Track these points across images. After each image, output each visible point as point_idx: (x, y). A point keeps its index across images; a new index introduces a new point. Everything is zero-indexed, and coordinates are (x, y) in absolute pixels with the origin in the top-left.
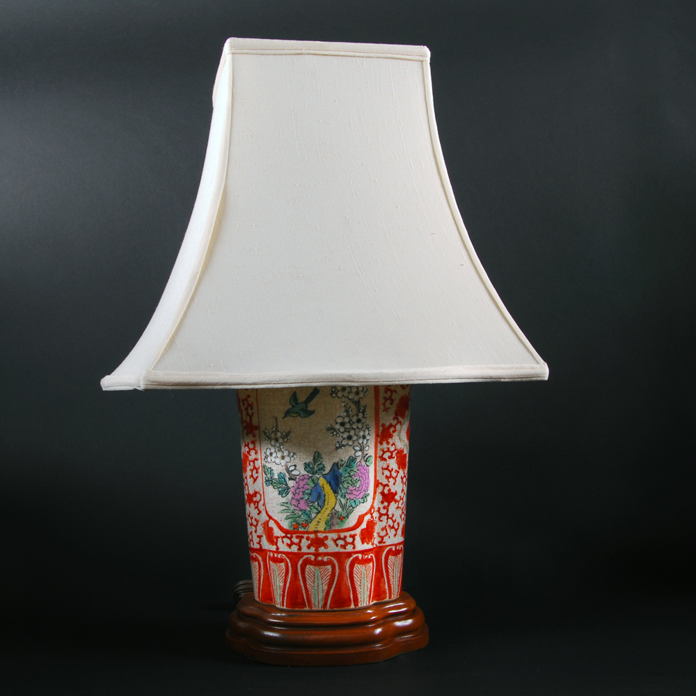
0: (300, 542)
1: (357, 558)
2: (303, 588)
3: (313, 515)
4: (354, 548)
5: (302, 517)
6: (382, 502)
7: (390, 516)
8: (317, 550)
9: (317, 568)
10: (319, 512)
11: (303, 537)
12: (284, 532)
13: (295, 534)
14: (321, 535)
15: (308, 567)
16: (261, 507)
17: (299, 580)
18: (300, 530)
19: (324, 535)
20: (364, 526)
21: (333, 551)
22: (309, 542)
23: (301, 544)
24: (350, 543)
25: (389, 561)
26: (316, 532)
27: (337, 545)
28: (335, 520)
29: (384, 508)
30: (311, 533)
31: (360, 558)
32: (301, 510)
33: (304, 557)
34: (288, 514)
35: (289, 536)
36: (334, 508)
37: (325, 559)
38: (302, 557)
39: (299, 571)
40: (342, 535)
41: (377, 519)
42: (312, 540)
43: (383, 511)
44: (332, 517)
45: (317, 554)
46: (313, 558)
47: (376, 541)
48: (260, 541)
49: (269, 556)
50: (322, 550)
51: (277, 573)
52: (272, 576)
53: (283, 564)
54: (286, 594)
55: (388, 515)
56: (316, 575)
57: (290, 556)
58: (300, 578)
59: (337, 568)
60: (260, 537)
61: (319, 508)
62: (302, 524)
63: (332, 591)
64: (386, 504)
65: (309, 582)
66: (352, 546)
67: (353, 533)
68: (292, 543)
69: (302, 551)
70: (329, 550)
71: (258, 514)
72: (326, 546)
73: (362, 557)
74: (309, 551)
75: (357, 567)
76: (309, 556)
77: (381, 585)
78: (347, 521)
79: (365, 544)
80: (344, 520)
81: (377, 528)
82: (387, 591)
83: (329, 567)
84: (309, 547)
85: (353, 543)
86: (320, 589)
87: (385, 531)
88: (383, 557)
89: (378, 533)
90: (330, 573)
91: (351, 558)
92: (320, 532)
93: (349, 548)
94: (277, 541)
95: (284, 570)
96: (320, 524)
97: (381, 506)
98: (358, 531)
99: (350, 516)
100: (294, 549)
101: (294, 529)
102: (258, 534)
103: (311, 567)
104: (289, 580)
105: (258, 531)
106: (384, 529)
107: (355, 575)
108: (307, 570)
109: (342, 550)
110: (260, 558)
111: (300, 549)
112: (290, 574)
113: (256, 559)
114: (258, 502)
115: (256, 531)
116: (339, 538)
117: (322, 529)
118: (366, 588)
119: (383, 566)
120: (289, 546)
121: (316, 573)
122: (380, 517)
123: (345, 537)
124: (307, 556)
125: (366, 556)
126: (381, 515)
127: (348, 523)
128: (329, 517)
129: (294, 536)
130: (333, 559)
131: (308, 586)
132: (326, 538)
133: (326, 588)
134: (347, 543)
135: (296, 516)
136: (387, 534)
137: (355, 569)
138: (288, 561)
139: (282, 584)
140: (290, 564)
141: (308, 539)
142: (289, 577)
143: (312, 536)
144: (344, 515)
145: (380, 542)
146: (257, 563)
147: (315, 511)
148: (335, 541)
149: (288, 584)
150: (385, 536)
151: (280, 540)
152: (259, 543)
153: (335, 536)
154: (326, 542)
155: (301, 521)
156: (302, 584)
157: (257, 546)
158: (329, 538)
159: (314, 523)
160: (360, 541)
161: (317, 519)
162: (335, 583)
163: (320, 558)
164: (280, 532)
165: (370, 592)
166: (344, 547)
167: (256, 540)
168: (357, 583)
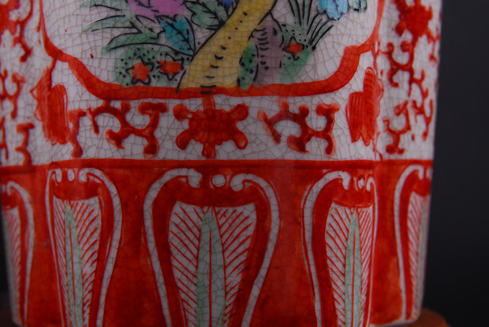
0: (154, 124)
1: (337, 182)
2: (160, 280)
3: (201, 35)
4: (329, 150)
5: (163, 40)
6: (399, 30)
7: (417, 76)
8: (208, 152)
9: (209, 213)
10: (222, 24)
11: (163, 109)
12: (99, 96)
13: (138, 98)
14: (224, 104)
15: (177, 208)
16: (33, 37)
17: (148, 254)
18: (154, 83)
19: (235, 101)
20: (357, 84)
21: (262, 157)
22: (185, 125)
23: (158, 134)
24: (317, 134)
25: (410, 207)
26: (207, 92)
27: (277, 138)
28: (274, 55)
29: (404, 47)
30: (191, 94)
31: (346, 184)
32: (159, 18)
33: (168, 177)
34: (117, 32)
35: (117, 105)
36: (270, 13)
37: (238, 182)
38: (161, 175)
39: (149, 223)
40: (295, 104)
41: (384, 78)
42: (195, 118)
43: (402, 58)
44: (263, 44)
45: (208, 168)
46: (195, 178)
47: (382, 141)
48: (26, 142)
49: (53, 183)
50: (227, 151)
51: (75, 232)
52: (60, 243)
53: (94, 202)
54: (103, 299)
55: (411, 72)
56: (205, 238)
57: (120, 172)
58: (152, 246)
59: (275, 215)
60: (26, 129)
61: (221, 12)
62: (162, 65)
63: (255, 291)
64: (408, 36)
65: (180, 260)
66: (324, 144)
67: (326, 99)
68: (128, 130)
69: (162, 155)
70: (249, 154)
71: (24, 59)
72: (240, 140)
73: (352, 182)
74: (182, 156)
75: (338, 214)
76: (183, 172)
77: (390, 276)
78: (311, 61)
79: (360, 143)
80: (301, 55)
81: (385, 106)
82: (403, 295)
83: (249, 211)
84: (182, 143)
85: (326, 134)
86: (218, 284)
87: (402, 118)
88: (397, 194)
89: (387, 122)
90: (250, 231)
91: (321, 184)
92: (222, 91)
93: (315, 150)
94: (77, 126)
95: (98, 223)
96: (225, 64)
97: (397, 41)
98: (341, 98)
99: (321, 45)
100: (134, 148)
101: (134, 81)
102: (21, 120)
103: (190, 209)
104: (113, 253)
105: (21, 112)
106: (401, 110)
107: (329, 241)
108: (174, 219)
109: (292, 155)
110: (25, 195)
111: (152, 148)
112: (117, 235)
113: (13, 200)
114: (23, 23)
115: (14, 115)
116: (285, 114)
117: (229, 82)
118: (357, 282)
119: (397, 220)
120: (117, 139)
121: (205, 229)
122: (392, 73)
123: (304, 112)
124: (175, 173)
125: (361, 183)
126: (395, 68)
127: (314, 67)
128: (253, 43)
129: (134, 104)
130: (263, 183)
131: (177, 274)
132: (242, 112)
133: (235, 279)
134: (307, 134)
135: (141, 38)
136: (408, 128)
137: (329, 220)
138: (113, 189)
139: (89, 269)
140: (116, 201)
141: (180, 114)
142: (115, 243)
143: (195, 105)
144: (302, 37)
145: (390, 149)
146: (15, 212)
147: (207, 19)
148: (270, 123)
149: (109, 268)
150: (403, 132)
151: (86, 121)
152: (23, 149)
153: (270, 105)
154: (240, 126)
155: (157, 54)
156: (157, 267)
157: (16, 159)
158: (253, 112)
159: (203, 60)
160: (347, 132)
161: (213, 48)
162: (266, 263)
163: (219, 181)
164: (87, 95)
165: (367, 295)
166: (299, 144)
167: (14, 139)
168: (335, 266)
